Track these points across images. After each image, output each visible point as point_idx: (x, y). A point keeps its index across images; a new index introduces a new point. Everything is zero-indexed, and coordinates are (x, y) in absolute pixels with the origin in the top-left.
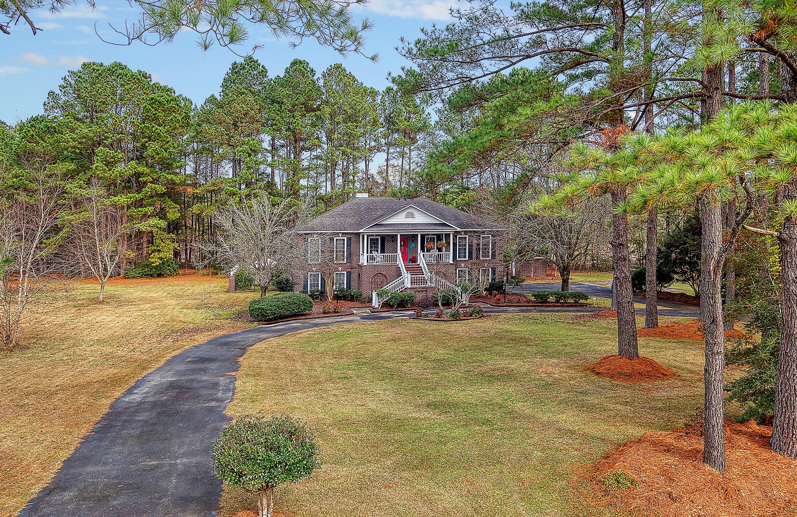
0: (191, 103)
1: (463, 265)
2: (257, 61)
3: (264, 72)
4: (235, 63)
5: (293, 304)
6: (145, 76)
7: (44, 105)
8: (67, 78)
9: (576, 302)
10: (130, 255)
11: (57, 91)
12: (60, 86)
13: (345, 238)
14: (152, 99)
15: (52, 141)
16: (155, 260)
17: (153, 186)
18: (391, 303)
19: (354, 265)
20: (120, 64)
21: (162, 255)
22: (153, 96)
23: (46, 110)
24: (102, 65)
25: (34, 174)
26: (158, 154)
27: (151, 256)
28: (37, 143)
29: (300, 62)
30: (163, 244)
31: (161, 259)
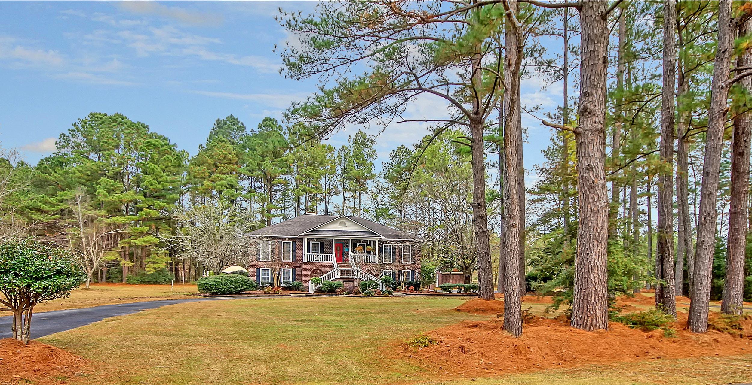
0: (188, 154)
1: (388, 267)
2: (237, 119)
3: (242, 128)
4: (219, 120)
5: (235, 283)
6: (143, 126)
7: (56, 144)
8: (77, 124)
9: (473, 292)
10: (128, 264)
11: (67, 134)
12: (69, 130)
13: (291, 242)
14: (148, 142)
15: (61, 172)
16: (150, 270)
17: (148, 210)
18: (323, 289)
19: (298, 263)
20: (121, 115)
21: (156, 266)
22: (149, 140)
23: (58, 148)
24: (106, 115)
25: (47, 198)
26: (152, 185)
27: (147, 266)
28: (50, 174)
29: (270, 119)
30: (157, 258)
31: (155, 269)
